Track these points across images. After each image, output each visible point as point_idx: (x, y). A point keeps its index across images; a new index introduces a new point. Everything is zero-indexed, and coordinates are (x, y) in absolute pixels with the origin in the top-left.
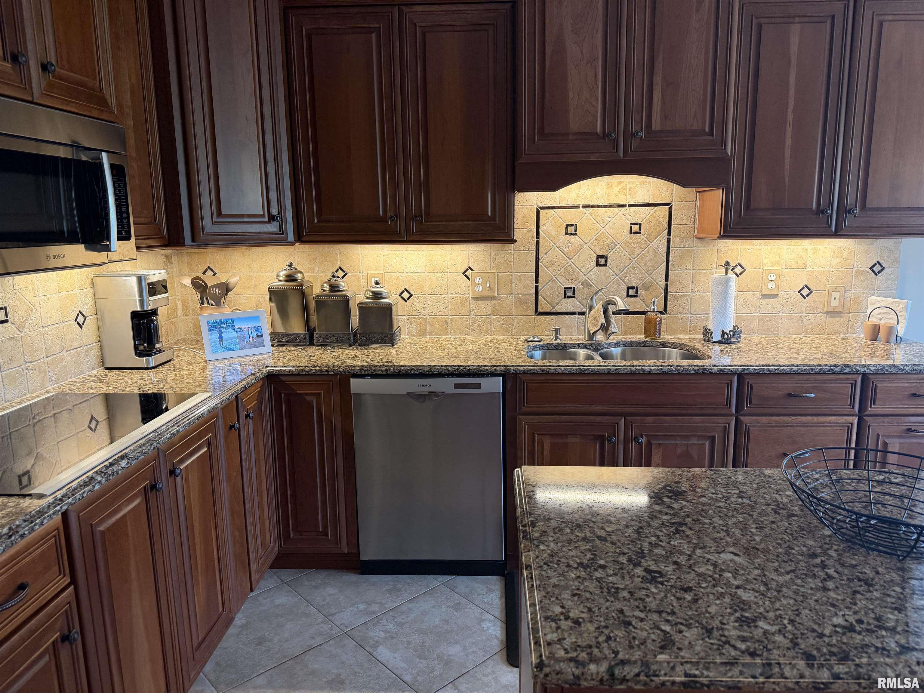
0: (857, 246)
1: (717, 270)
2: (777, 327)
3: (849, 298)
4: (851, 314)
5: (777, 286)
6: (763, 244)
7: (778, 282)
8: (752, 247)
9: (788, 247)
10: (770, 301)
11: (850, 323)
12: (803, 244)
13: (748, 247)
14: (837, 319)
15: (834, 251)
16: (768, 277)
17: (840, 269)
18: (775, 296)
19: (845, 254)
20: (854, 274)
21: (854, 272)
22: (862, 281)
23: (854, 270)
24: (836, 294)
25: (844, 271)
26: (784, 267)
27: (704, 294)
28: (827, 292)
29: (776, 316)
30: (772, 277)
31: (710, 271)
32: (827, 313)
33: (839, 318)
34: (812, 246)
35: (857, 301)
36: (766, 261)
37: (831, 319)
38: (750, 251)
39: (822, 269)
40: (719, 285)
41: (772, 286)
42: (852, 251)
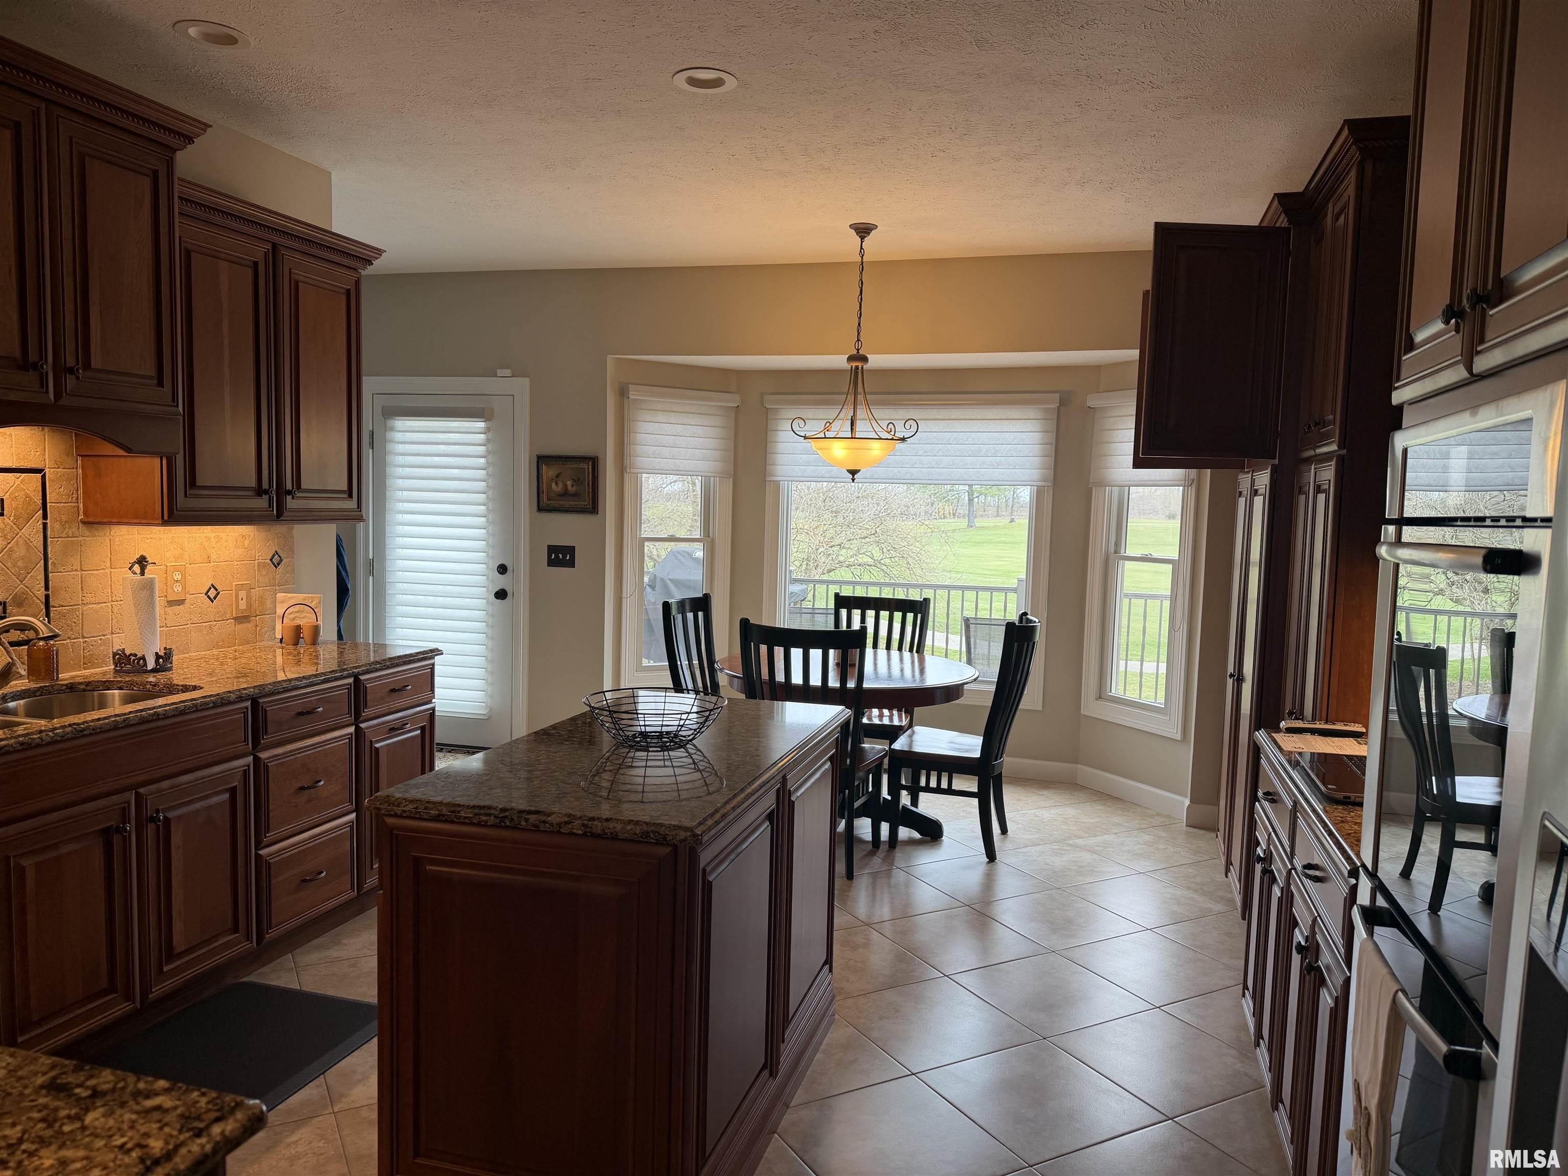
0: (256, 533)
1: (112, 570)
2: (187, 644)
3: (254, 598)
4: (258, 617)
5: (184, 588)
6: (162, 532)
7: (183, 582)
8: (151, 536)
9: (190, 535)
10: (177, 609)
11: (258, 628)
12: (205, 531)
13: (147, 536)
14: (246, 625)
15: (236, 540)
16: (172, 576)
17: (242, 562)
18: (181, 602)
19: (247, 542)
20: (256, 568)
21: (256, 565)
22: (264, 575)
23: (257, 562)
24: (243, 594)
25: (247, 564)
26: (187, 562)
27: (99, 606)
28: (234, 592)
29: (184, 628)
30: (177, 576)
31: (102, 571)
32: (235, 619)
33: (247, 624)
34: (214, 534)
35: (262, 601)
36: (168, 554)
37: (240, 626)
38: (148, 541)
39: (226, 563)
40: (143, 591)
41: (178, 588)
42: (252, 539)
